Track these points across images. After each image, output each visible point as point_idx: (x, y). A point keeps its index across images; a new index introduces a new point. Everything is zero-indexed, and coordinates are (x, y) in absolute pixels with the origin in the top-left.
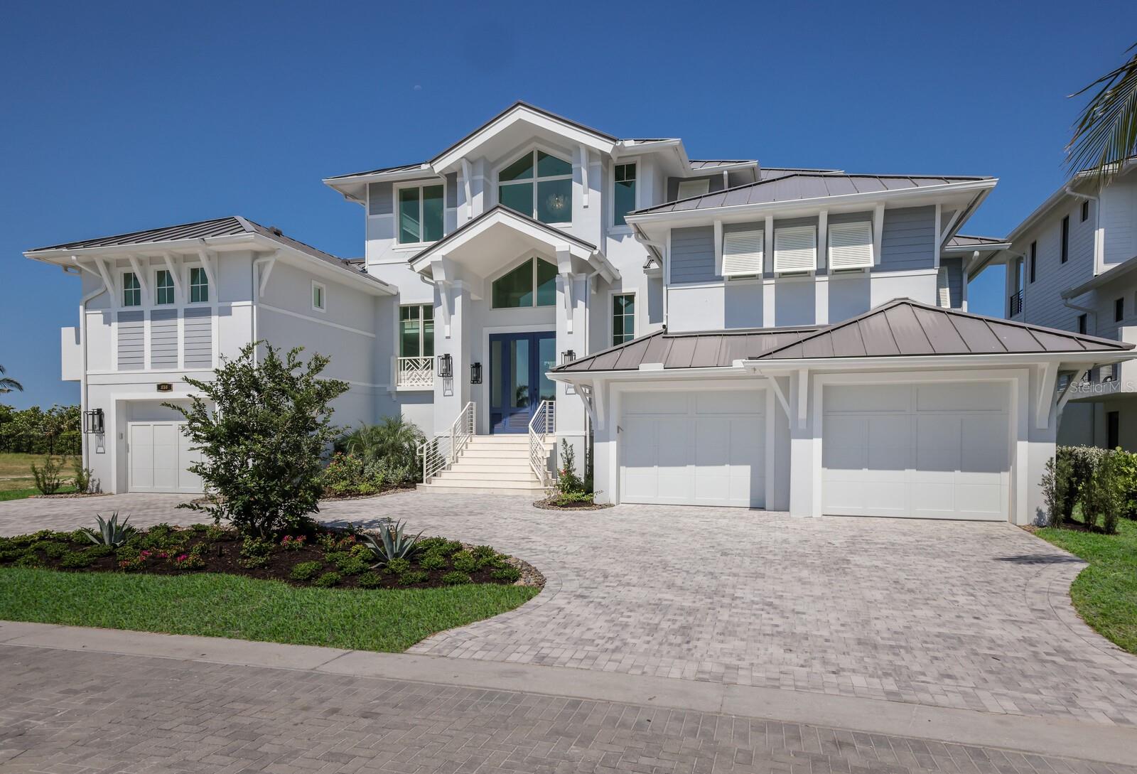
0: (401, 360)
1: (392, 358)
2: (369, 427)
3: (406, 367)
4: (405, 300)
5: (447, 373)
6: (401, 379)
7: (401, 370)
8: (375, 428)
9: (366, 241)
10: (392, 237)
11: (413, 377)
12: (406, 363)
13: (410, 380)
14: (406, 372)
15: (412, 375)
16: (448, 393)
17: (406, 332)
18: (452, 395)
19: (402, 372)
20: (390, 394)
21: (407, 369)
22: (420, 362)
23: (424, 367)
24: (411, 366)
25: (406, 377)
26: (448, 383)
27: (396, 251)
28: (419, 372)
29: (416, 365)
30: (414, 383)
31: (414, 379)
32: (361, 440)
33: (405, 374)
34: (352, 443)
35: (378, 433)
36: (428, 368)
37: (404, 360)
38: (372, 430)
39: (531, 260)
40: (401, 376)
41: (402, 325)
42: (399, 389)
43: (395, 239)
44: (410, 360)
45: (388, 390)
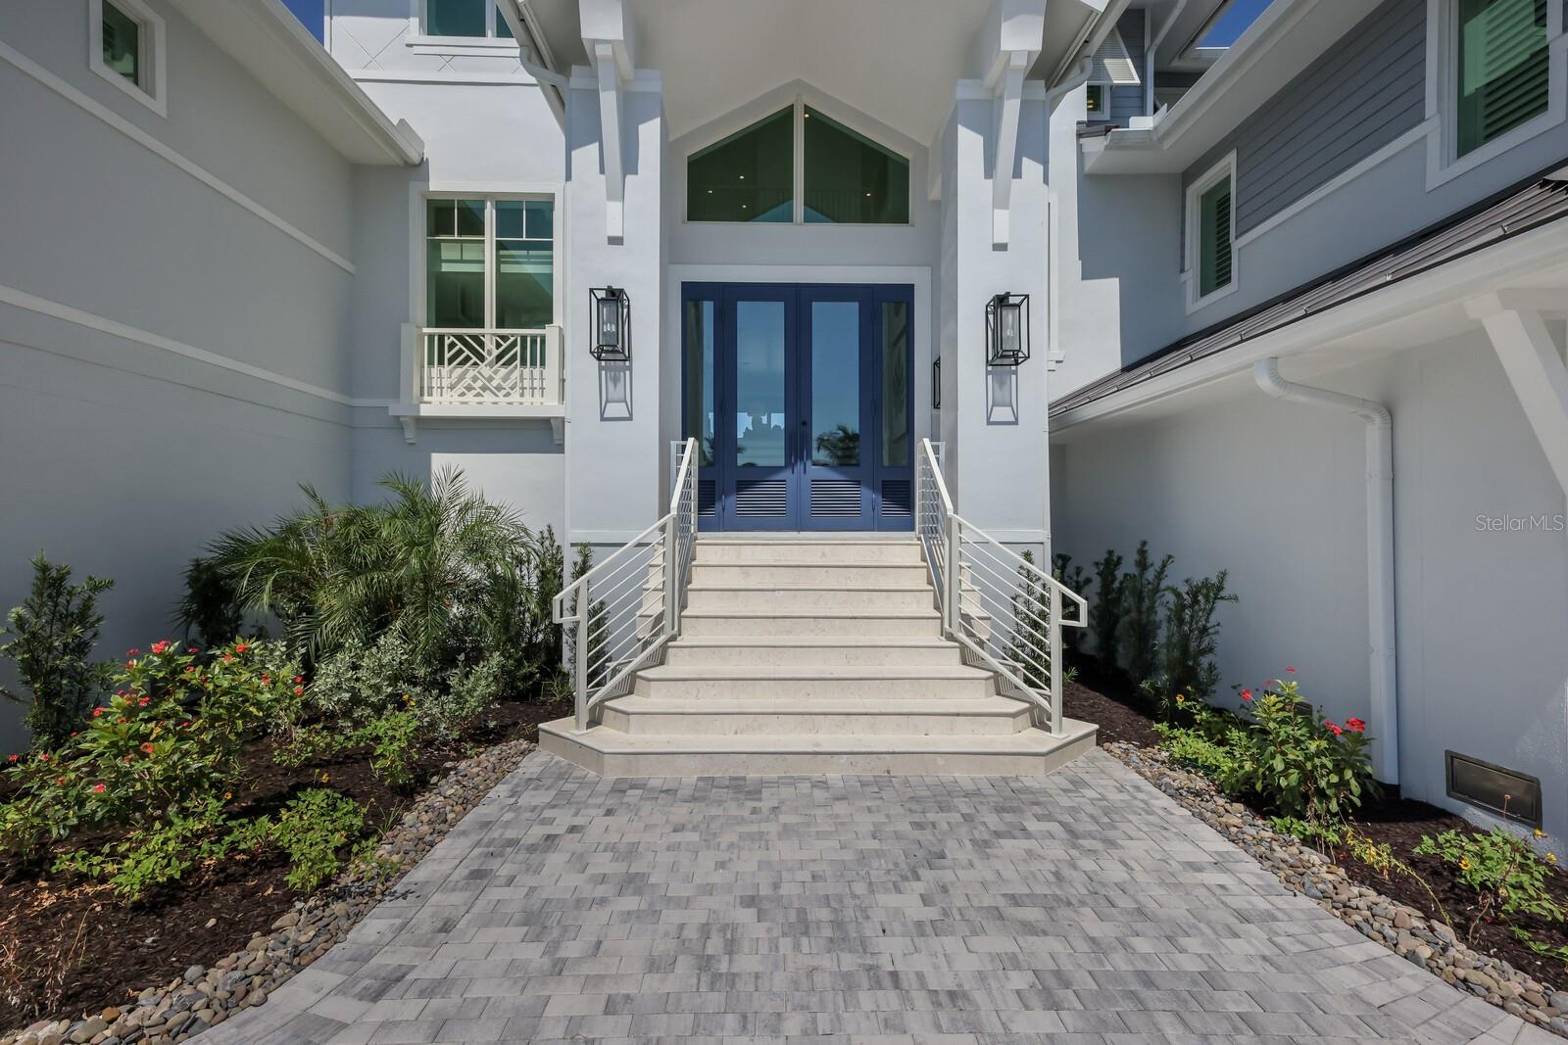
0: (431, 337)
1: (404, 327)
2: (338, 510)
3: (447, 355)
4: (443, 181)
5: (612, 351)
6: (431, 388)
7: (431, 363)
8: (357, 514)
9: (327, 18)
10: (405, 14)
11: (468, 380)
12: (447, 342)
13: (460, 388)
14: (446, 368)
15: (461, 378)
16: (615, 409)
17: (446, 268)
18: (630, 418)
19: (435, 370)
20: (398, 424)
21: (451, 361)
22: (486, 340)
23: (499, 357)
24: (461, 352)
25: (446, 383)
26: (615, 381)
27: (416, 50)
28: (484, 369)
29: (474, 350)
30: (469, 397)
31: (469, 388)
32: (302, 558)
33: (446, 374)
34: (265, 569)
35: (369, 535)
36: (513, 358)
37: (441, 338)
38: (348, 522)
39: (790, 110)
40: (430, 378)
41: (434, 248)
42: (425, 411)
43: (414, 21)
44: (460, 338)
45: (391, 413)
